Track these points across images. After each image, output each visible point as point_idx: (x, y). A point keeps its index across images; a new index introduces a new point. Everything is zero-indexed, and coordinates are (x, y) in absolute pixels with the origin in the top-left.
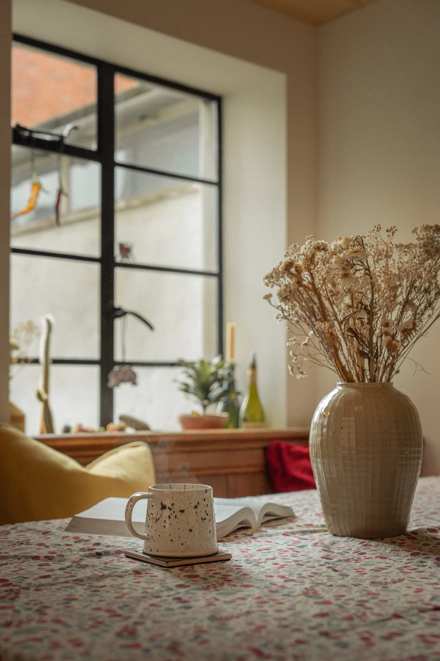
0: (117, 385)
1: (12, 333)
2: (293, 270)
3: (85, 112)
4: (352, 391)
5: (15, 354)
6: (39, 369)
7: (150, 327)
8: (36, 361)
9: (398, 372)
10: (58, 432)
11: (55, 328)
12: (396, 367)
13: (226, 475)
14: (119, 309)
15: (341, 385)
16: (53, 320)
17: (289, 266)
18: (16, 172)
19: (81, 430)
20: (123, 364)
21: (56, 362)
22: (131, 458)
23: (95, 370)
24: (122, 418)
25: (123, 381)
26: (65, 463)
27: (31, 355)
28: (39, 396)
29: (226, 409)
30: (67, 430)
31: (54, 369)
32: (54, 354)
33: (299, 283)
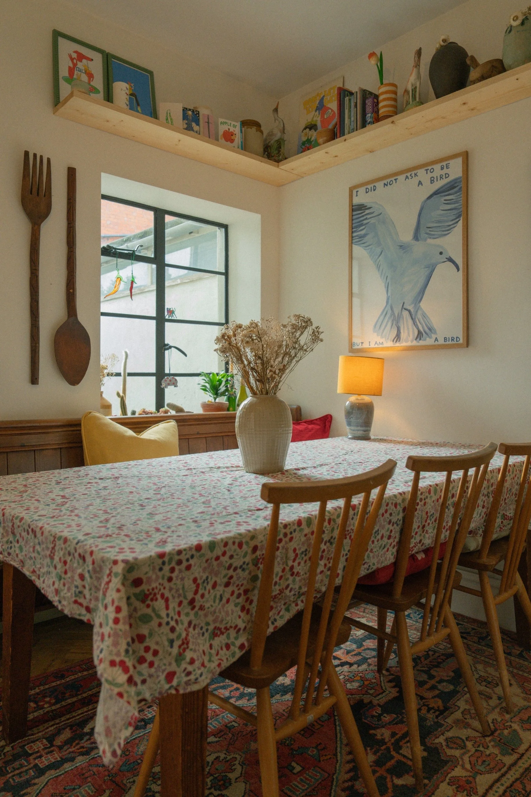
0: (166, 387)
1: (102, 359)
2: (226, 337)
3: (144, 235)
4: (255, 399)
5: (106, 371)
6: (121, 379)
7: (186, 355)
8: (118, 375)
9: (280, 389)
10: (129, 415)
11: (129, 357)
12: (279, 387)
13: (223, 436)
14: (168, 345)
15: (251, 396)
16: (128, 352)
17: (223, 336)
18: (102, 269)
19: (144, 412)
20: (170, 375)
21: (130, 374)
22: (164, 429)
23: (153, 380)
24: (169, 405)
25: (169, 384)
26: (126, 432)
27: (115, 371)
28: (118, 394)
29: (229, 399)
30: (134, 413)
31: (128, 378)
32: (128, 371)
33: (230, 344)
